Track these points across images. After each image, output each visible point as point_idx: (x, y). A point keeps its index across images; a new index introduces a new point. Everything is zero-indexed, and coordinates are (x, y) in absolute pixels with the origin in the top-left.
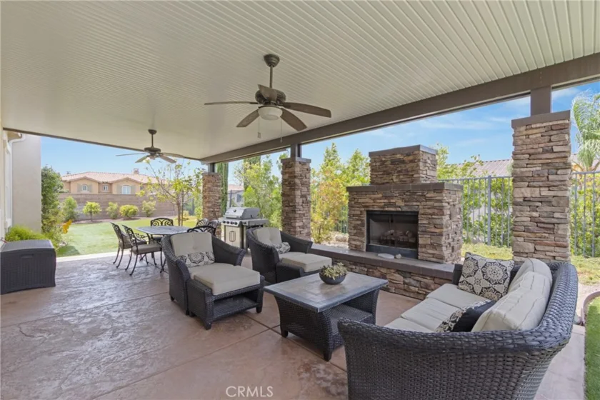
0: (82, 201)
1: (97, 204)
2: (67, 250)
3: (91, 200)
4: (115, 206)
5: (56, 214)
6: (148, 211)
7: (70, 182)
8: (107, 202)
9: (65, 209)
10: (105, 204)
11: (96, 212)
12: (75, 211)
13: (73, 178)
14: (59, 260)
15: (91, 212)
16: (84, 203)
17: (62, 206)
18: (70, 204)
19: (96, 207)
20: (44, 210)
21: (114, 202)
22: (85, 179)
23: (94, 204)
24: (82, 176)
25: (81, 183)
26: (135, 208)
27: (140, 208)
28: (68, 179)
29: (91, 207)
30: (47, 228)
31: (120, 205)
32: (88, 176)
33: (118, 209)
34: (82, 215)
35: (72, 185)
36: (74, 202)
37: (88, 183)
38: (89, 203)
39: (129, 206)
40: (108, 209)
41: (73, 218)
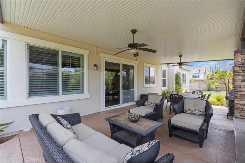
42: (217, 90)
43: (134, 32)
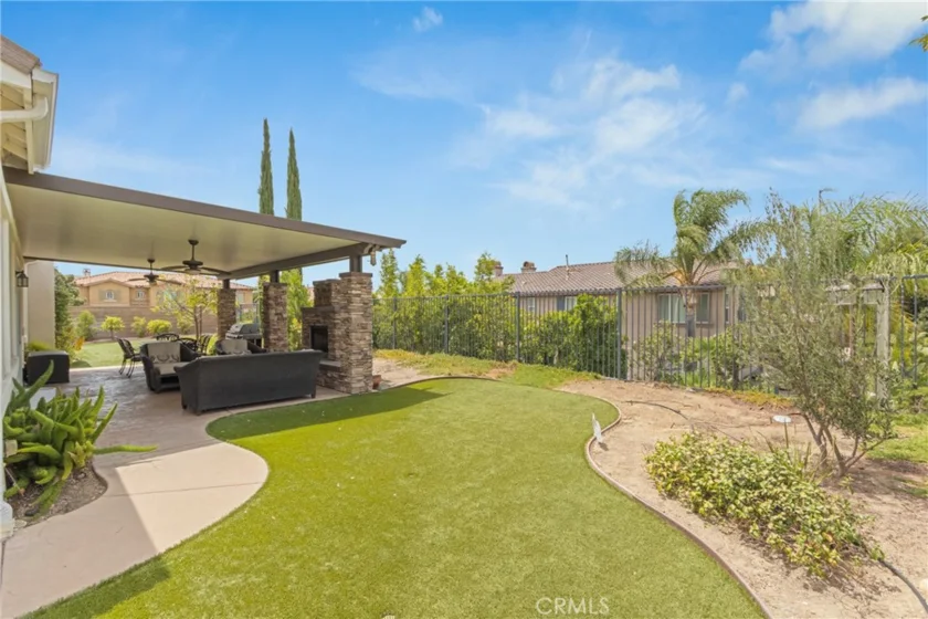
0: (100, 315)
1: (119, 319)
2: (79, 364)
3: (112, 314)
4: (142, 321)
5: (69, 330)
6: (184, 327)
7: (88, 287)
8: (132, 316)
9: (79, 325)
10: (128, 319)
11: (118, 329)
12: (93, 327)
13: (93, 281)
14: (71, 370)
15: (111, 329)
16: (104, 318)
17: (75, 323)
18: (86, 319)
19: (118, 323)
20: (58, 328)
21: (141, 316)
22: (110, 282)
23: (115, 319)
24: (106, 278)
25: (106, 288)
26: (167, 323)
27: (174, 324)
28: (86, 282)
29: (111, 323)
30: (60, 343)
31: (148, 320)
32: (115, 278)
33: (146, 324)
34: (100, 332)
35: (91, 290)
36: (91, 316)
37: (114, 288)
38: (109, 318)
39: (158, 321)
40: (133, 325)
41: (90, 337)
42: (112, 338)
43: (193, 243)
